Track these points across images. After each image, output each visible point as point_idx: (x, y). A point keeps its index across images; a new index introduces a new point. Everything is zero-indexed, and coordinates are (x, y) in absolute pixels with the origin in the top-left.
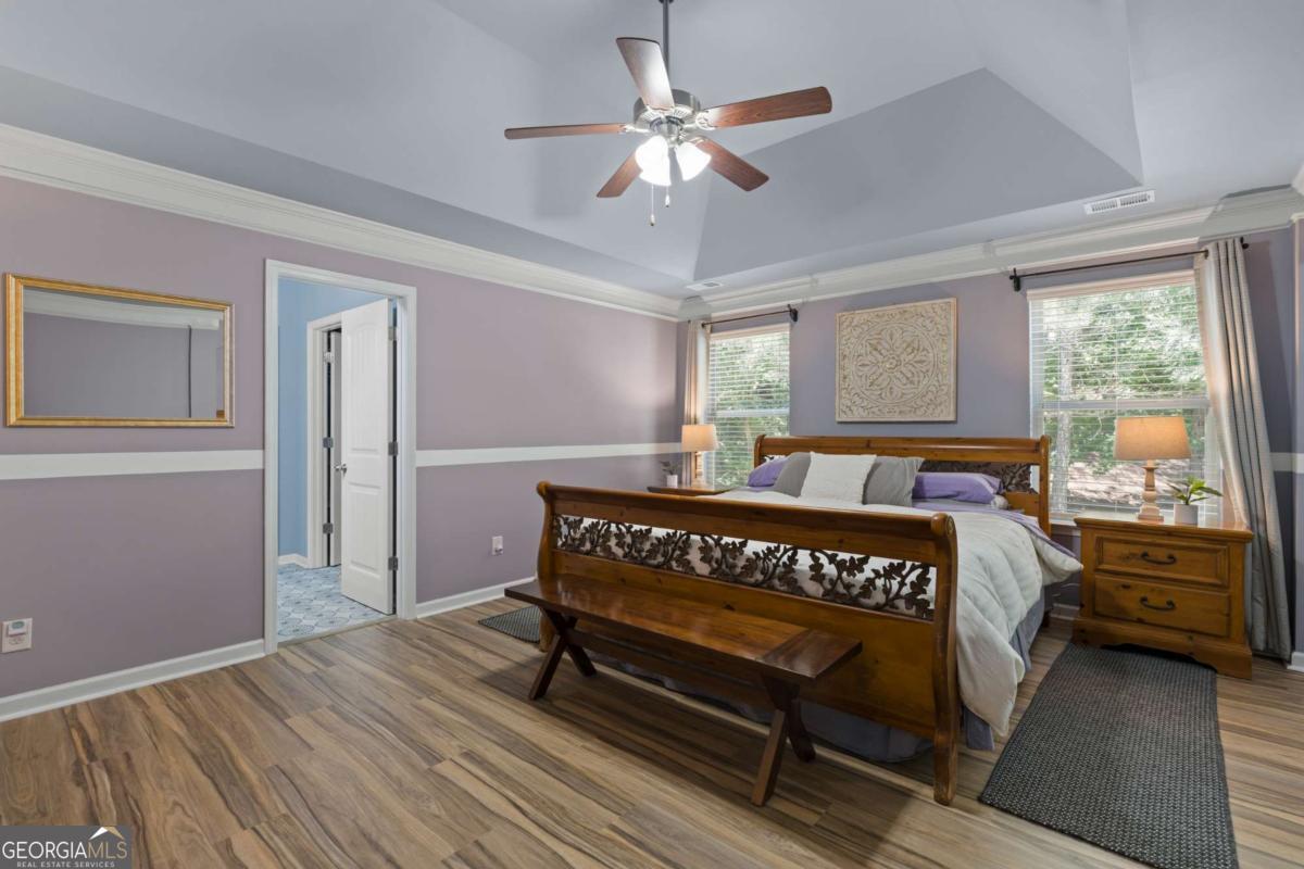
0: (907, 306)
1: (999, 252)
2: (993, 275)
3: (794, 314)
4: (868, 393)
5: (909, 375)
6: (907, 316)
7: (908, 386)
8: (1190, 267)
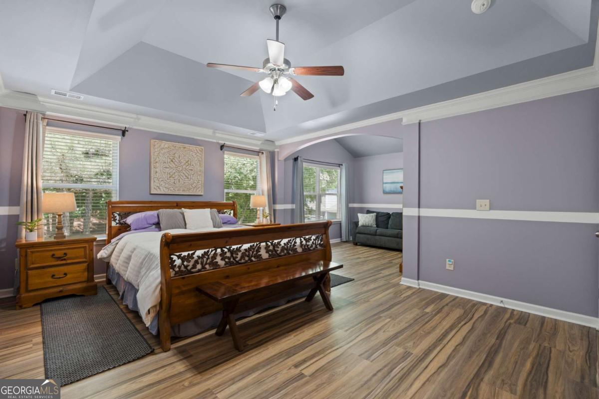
0: (186, 145)
1: (217, 135)
2: (214, 142)
3: (124, 132)
4: (168, 181)
5: (187, 175)
6: (185, 149)
7: (186, 179)
8: (258, 155)
